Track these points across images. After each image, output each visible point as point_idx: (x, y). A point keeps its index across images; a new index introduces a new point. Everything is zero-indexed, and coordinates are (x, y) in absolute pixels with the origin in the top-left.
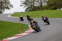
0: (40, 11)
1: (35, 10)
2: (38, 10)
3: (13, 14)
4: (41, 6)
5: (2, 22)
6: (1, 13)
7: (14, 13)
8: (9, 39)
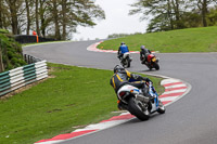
0: (201, 29)
1: (181, 26)
2: (194, 26)
3: (105, 41)
4: (204, 9)
5: (69, 68)
6: (64, 40)
7: (110, 37)
8: (92, 127)
